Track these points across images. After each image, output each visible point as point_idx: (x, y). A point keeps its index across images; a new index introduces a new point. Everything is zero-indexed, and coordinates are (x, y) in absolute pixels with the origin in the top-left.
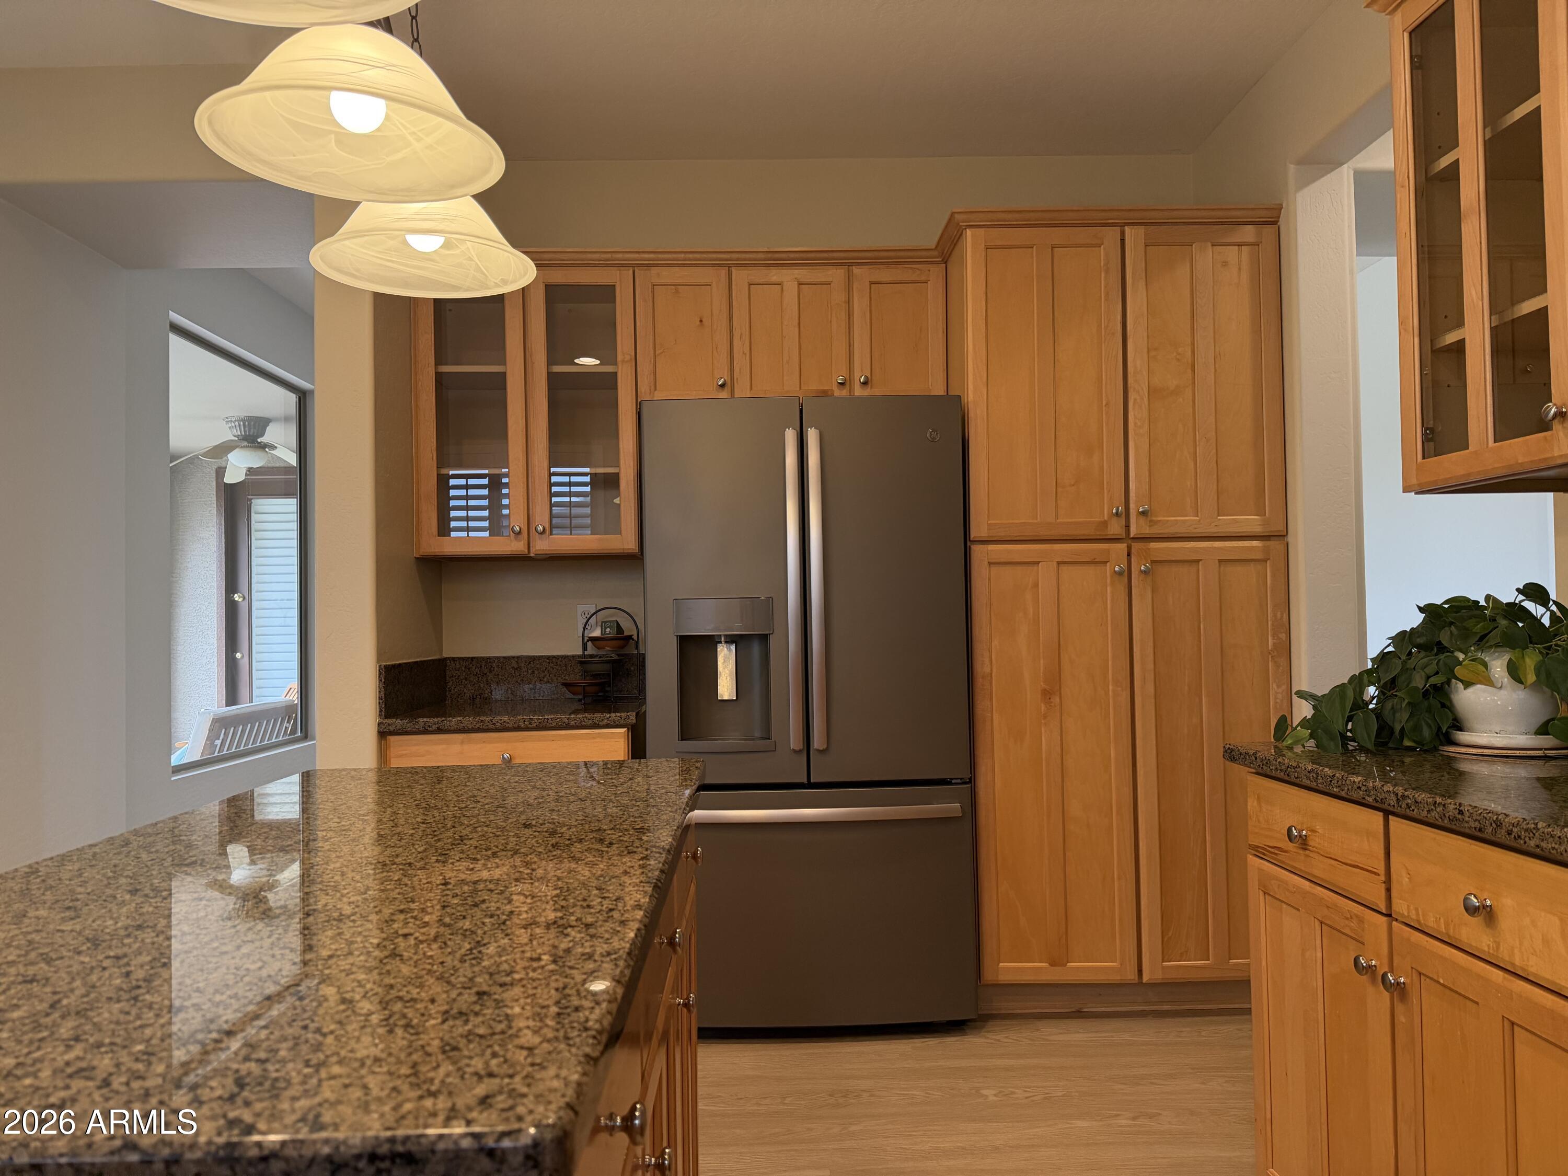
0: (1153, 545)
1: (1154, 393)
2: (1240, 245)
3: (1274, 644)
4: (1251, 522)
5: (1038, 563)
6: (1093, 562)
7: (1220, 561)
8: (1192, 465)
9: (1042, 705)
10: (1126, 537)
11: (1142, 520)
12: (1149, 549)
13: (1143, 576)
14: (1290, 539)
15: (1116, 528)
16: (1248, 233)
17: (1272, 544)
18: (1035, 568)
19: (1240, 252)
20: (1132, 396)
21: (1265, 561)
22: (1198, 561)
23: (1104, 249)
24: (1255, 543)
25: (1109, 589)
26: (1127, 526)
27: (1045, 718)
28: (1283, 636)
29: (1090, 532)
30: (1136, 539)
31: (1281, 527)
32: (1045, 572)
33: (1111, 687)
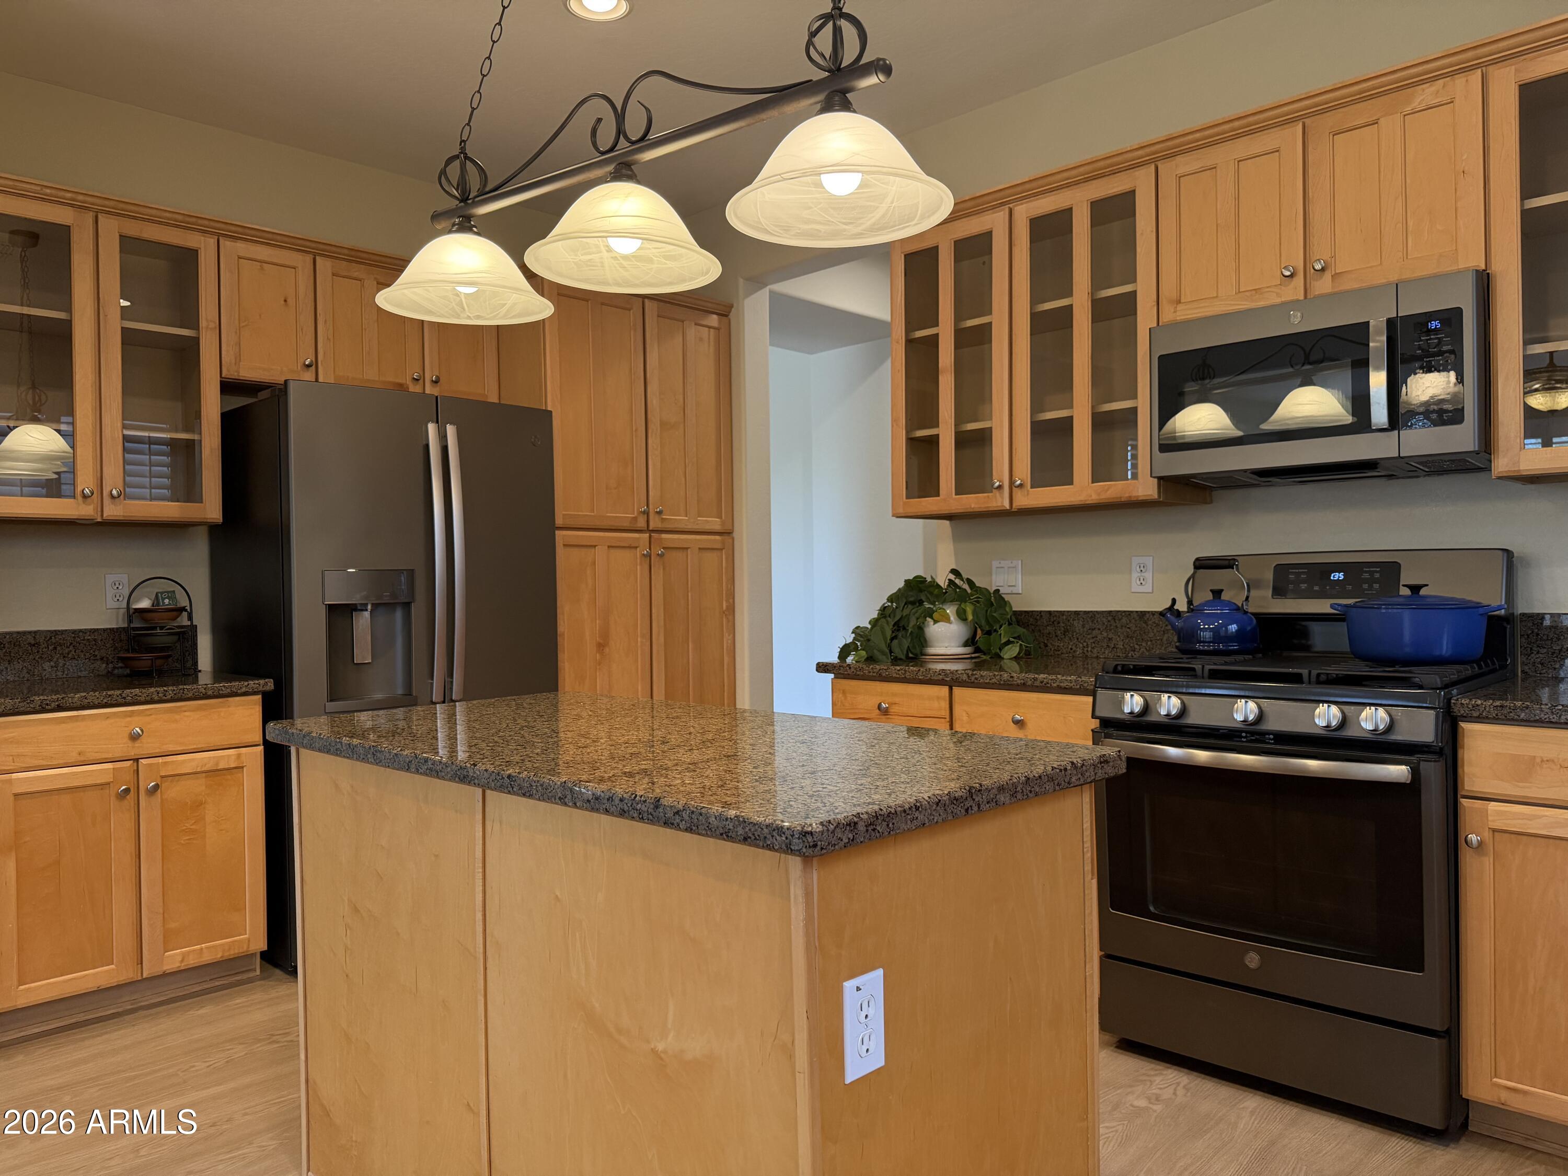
0: (664, 536)
1: (664, 425)
2: (710, 327)
3: (727, 606)
4: (714, 523)
5: (595, 546)
6: (630, 547)
7: (700, 549)
8: (683, 479)
9: (598, 655)
10: (648, 530)
11: (657, 516)
12: (661, 539)
13: (658, 557)
14: (735, 535)
15: (641, 523)
16: (714, 320)
17: (726, 537)
18: (593, 550)
19: (709, 331)
20: (651, 426)
21: (722, 550)
22: (687, 548)
23: (633, 313)
24: (718, 537)
25: (638, 567)
26: (648, 522)
27: (599, 665)
28: (731, 601)
29: (626, 524)
30: (653, 531)
31: (731, 528)
32: (600, 553)
33: (639, 639)
